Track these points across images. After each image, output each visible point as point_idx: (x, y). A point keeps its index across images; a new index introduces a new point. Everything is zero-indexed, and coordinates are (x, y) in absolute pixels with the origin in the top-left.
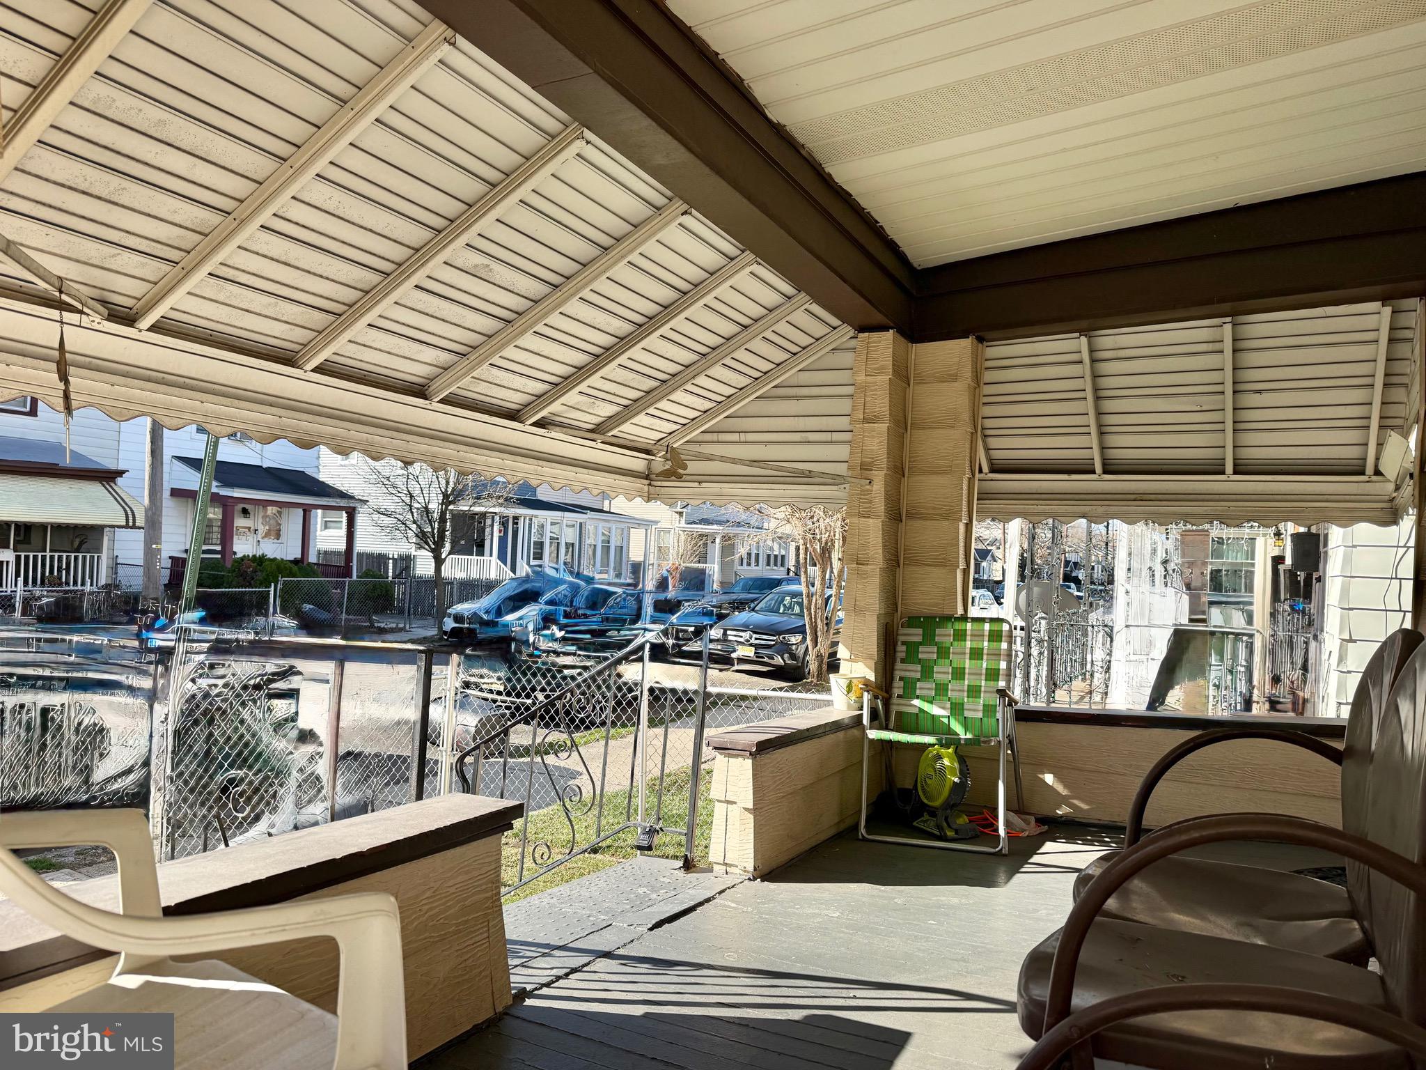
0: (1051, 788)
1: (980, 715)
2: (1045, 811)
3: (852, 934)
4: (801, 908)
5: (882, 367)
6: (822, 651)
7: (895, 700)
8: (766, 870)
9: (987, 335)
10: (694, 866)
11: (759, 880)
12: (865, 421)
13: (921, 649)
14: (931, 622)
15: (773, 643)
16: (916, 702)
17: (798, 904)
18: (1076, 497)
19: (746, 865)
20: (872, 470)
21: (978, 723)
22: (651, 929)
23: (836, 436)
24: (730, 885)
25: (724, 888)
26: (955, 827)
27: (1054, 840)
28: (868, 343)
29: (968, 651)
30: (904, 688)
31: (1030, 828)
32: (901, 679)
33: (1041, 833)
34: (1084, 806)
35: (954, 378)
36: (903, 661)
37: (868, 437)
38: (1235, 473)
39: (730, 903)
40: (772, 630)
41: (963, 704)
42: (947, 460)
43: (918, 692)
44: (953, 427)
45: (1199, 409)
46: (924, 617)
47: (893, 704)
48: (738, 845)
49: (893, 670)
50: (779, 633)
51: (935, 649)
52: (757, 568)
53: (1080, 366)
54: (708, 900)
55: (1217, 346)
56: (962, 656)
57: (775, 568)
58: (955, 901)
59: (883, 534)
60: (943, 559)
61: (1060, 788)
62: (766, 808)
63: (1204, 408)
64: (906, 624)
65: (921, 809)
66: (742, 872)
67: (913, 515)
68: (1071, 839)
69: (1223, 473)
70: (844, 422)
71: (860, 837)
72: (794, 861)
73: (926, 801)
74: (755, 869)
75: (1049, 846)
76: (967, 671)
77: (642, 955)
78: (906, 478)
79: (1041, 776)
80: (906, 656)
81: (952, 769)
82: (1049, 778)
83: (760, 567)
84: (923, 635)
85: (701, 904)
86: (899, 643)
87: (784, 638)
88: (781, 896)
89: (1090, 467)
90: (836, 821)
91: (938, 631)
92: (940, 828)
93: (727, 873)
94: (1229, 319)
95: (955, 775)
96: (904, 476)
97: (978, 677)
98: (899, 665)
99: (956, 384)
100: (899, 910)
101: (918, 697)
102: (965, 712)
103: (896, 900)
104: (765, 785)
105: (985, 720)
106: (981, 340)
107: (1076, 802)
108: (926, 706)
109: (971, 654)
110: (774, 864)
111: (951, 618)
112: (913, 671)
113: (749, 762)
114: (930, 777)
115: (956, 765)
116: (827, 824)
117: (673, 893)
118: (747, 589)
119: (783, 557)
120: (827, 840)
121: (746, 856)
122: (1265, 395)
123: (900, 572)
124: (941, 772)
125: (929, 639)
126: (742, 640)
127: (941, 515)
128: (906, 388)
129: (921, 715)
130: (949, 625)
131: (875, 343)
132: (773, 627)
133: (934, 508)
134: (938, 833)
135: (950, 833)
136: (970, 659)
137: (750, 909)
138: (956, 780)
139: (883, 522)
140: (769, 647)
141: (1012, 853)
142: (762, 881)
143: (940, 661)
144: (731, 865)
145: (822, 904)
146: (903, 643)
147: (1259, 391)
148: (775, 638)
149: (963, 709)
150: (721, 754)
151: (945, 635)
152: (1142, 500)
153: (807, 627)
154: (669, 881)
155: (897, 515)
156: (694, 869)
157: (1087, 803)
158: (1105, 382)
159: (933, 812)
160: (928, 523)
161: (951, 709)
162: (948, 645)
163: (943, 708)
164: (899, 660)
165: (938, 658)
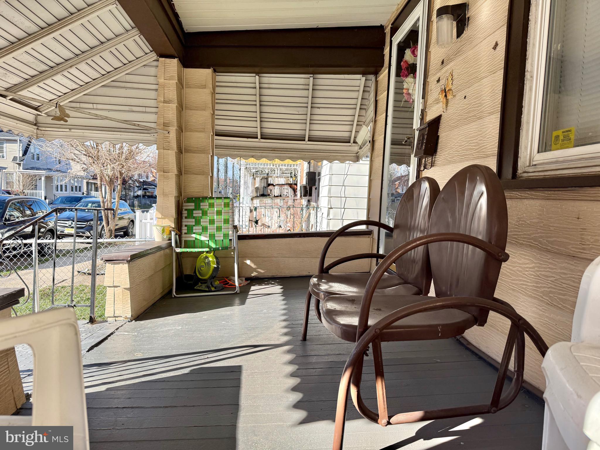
0: (249, 266)
1: (222, 238)
2: (247, 275)
3: (192, 334)
4: (161, 328)
5: (172, 76)
6: (112, 228)
7: (183, 235)
8: (136, 316)
9: (217, 69)
10: (95, 321)
11: (134, 321)
12: (165, 102)
13: (194, 212)
14: (198, 200)
15: (84, 226)
16: (193, 235)
17: (159, 327)
18: (249, 148)
19: (127, 315)
20: (169, 127)
21: (221, 242)
22: (88, 351)
23: (148, 110)
24: (120, 325)
25: (118, 327)
26: (214, 286)
27: (254, 285)
28: (165, 63)
29: (215, 212)
30: (187, 230)
31: (245, 283)
32: (186, 226)
33: (248, 284)
34: (262, 271)
35: (204, 87)
36: (186, 218)
37: (166, 110)
38: (309, 141)
39: (124, 333)
40: (84, 220)
41: (215, 234)
42: (202, 125)
43: (194, 231)
44: (205, 110)
45: (298, 113)
46: (195, 198)
47: (183, 237)
48: (121, 306)
49: (181, 222)
50: (87, 221)
51: (201, 212)
52: (66, 192)
53: (254, 90)
54: (112, 334)
55: (306, 87)
56: (213, 214)
57: (76, 192)
58: (228, 313)
59: (176, 158)
60: (203, 171)
61: (253, 265)
62: (135, 287)
63: (299, 113)
64: (186, 201)
65: (199, 280)
66: (124, 319)
67: (187, 151)
68: (260, 284)
69: (304, 140)
70: (153, 103)
71: (173, 297)
72: (147, 310)
73: (201, 277)
74: (132, 316)
75: (253, 288)
76: (215, 221)
77: (89, 364)
78: (184, 133)
79: (245, 262)
80: (188, 215)
81: (213, 262)
82: (248, 262)
83: (68, 192)
84: (195, 206)
85: (109, 336)
86: (184, 210)
87: (90, 223)
88: (149, 325)
89: (256, 136)
90: (162, 291)
91: (201, 204)
92: (208, 287)
93: (116, 321)
94: (312, 75)
95: (214, 264)
96: (182, 132)
97: (220, 223)
98: (184, 220)
99: (205, 90)
100: (207, 320)
101: (194, 233)
102: (216, 238)
103: (204, 317)
104: (134, 276)
105: (224, 240)
106: (215, 71)
107: (259, 270)
108: (198, 237)
109: (217, 213)
110: (139, 314)
111: (207, 198)
112: (191, 222)
113: (126, 265)
114: (203, 266)
115: (215, 260)
116: (158, 293)
117: (90, 334)
118: (62, 202)
119: (80, 187)
120: (159, 300)
121: (126, 311)
122: (321, 109)
123: (184, 177)
124: (209, 263)
125: (197, 207)
126: (67, 225)
127: (200, 151)
128: (181, 89)
129: (196, 241)
130: (206, 201)
131: (168, 64)
132: (84, 218)
133: (197, 148)
134: (208, 290)
135: (213, 289)
136: (217, 215)
137: (136, 334)
138: (215, 266)
139: (176, 152)
140: (82, 228)
141: (241, 292)
142: (136, 321)
143: (203, 217)
144: (117, 317)
145: (170, 325)
146: (186, 210)
147: (319, 108)
148: (85, 223)
149: (215, 237)
150: (109, 263)
151: (205, 205)
152: (274, 151)
153: (103, 217)
154: (84, 329)
155: (180, 151)
156: (95, 322)
157: (263, 270)
158: (264, 98)
159: (204, 281)
160: (195, 155)
161: (209, 237)
162: (207, 210)
163: (206, 237)
164: (184, 218)
165: (202, 215)
